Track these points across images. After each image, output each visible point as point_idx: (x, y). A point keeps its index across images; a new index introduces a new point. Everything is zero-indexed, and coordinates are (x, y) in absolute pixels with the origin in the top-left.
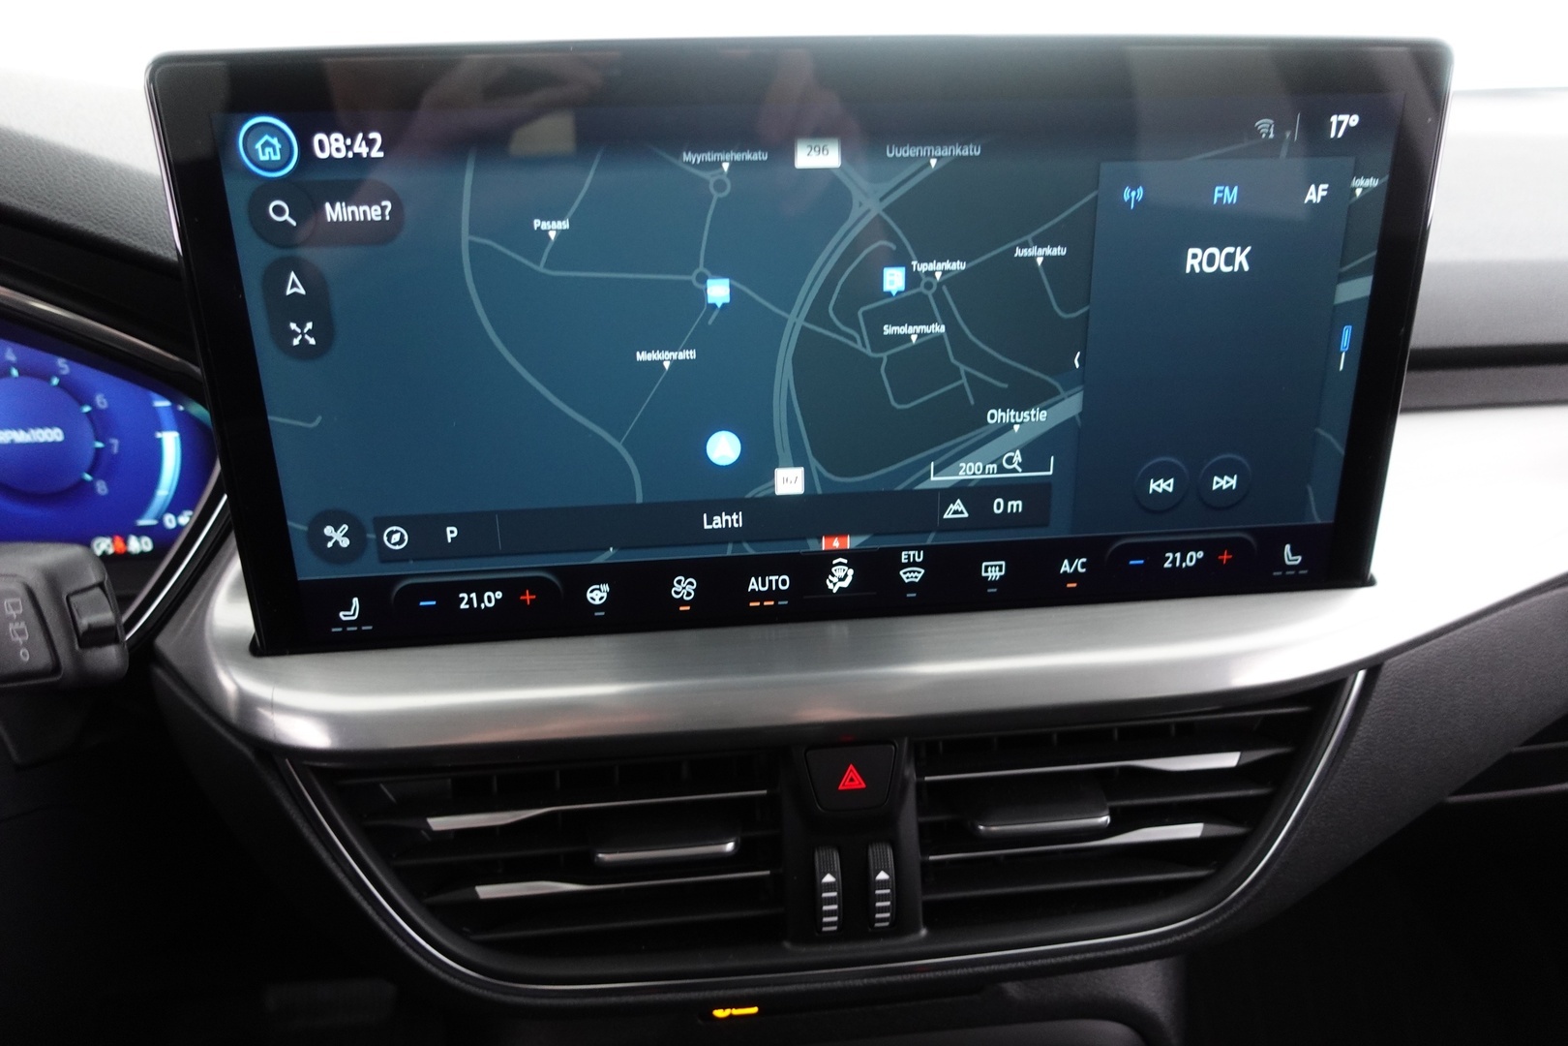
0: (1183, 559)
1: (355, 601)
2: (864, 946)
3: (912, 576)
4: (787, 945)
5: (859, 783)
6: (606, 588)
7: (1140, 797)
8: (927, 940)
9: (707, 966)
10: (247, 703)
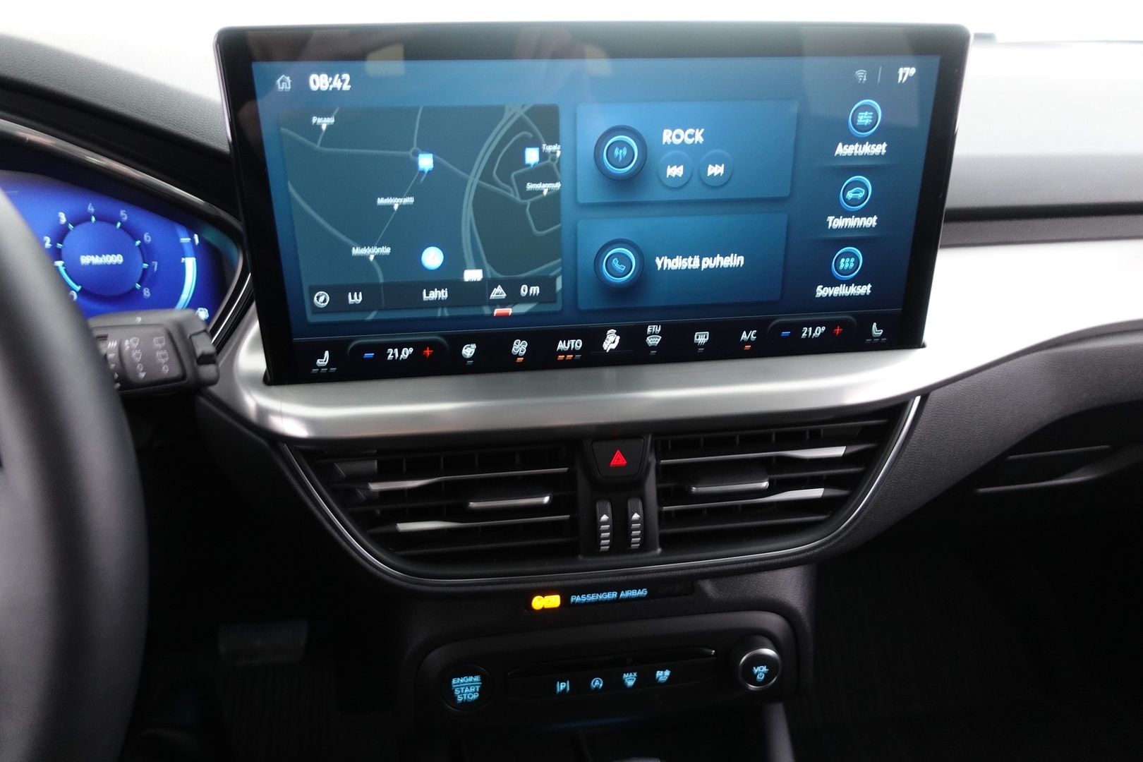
0: (813, 332)
1: (327, 354)
2: (625, 557)
3: (653, 341)
4: (580, 557)
5: (623, 462)
6: (474, 346)
7: (787, 472)
8: (661, 555)
9: (534, 569)
10: (263, 412)
